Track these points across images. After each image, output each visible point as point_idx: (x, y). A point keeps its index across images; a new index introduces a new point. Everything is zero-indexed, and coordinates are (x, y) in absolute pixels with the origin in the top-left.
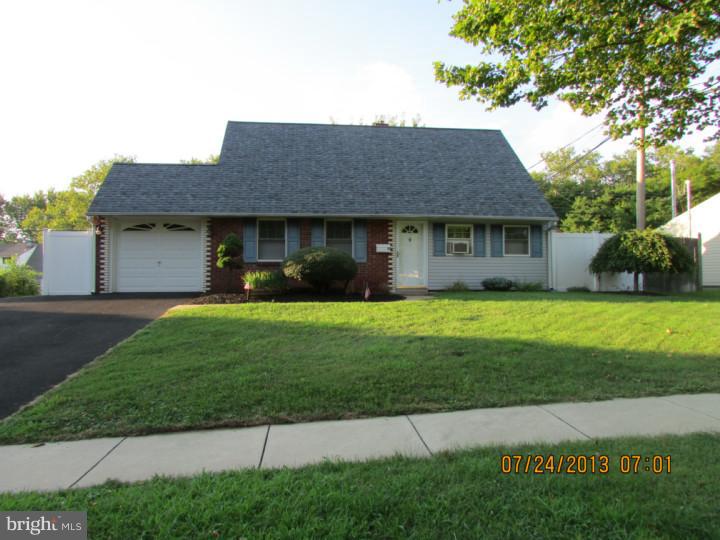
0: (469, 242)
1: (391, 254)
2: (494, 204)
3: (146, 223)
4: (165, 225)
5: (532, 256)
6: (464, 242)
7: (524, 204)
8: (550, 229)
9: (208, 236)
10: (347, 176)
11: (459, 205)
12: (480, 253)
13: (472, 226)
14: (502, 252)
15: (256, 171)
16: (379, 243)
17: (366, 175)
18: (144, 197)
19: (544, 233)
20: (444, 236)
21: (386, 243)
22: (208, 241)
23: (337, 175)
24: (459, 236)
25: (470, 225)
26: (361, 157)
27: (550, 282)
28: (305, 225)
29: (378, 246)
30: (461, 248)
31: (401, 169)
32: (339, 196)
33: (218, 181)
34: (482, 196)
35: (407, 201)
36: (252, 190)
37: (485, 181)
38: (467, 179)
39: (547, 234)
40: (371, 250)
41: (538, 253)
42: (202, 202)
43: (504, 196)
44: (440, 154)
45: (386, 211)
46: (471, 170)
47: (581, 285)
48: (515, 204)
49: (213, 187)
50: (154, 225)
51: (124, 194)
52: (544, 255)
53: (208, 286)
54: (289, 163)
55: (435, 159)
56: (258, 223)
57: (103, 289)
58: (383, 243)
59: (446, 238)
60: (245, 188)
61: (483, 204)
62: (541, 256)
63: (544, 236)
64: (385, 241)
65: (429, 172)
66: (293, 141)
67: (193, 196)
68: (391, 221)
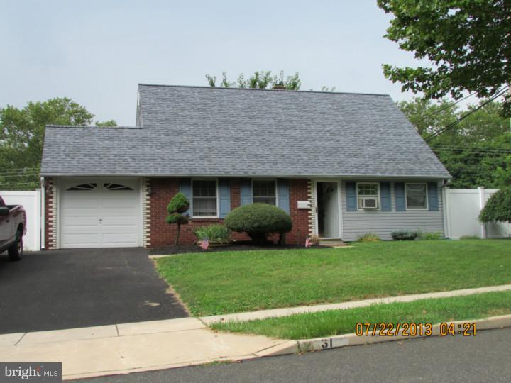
0: (378, 199)
1: (310, 210)
2: (397, 164)
3: (89, 183)
4: (105, 185)
5: (430, 210)
6: (374, 198)
7: (422, 163)
8: (443, 186)
9: (148, 195)
10: (264, 139)
11: (368, 166)
12: (386, 208)
13: (378, 184)
14: (404, 207)
15: (181, 133)
16: (300, 200)
17: (280, 138)
18: (87, 159)
19: (439, 189)
20: (355, 194)
21: (306, 200)
22: (148, 200)
23: (254, 137)
24: (368, 193)
25: (377, 183)
26: (271, 121)
27: (446, 233)
28: (234, 184)
29: (299, 202)
30: (370, 203)
31: (310, 133)
32: (262, 157)
33: (150, 144)
34: (384, 157)
35: (324, 163)
36: (182, 152)
37: (385, 144)
38: (369, 142)
39: (441, 190)
40: (293, 205)
41: (434, 207)
42: (142, 164)
43: (403, 157)
44: (341, 118)
45: (307, 171)
46: (371, 133)
47: (472, 235)
48: (414, 164)
49: (147, 149)
50: (95, 185)
51: (68, 155)
52: (440, 209)
53: (148, 242)
54: (208, 127)
55: (338, 122)
56: (192, 183)
57: (51, 246)
58: (304, 200)
59: (357, 195)
60: (176, 150)
61: (387, 164)
62: (437, 210)
63: (439, 192)
64: (305, 199)
65: (335, 135)
66: (205, 104)
67: (132, 158)
68: (310, 180)
